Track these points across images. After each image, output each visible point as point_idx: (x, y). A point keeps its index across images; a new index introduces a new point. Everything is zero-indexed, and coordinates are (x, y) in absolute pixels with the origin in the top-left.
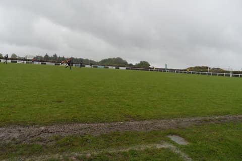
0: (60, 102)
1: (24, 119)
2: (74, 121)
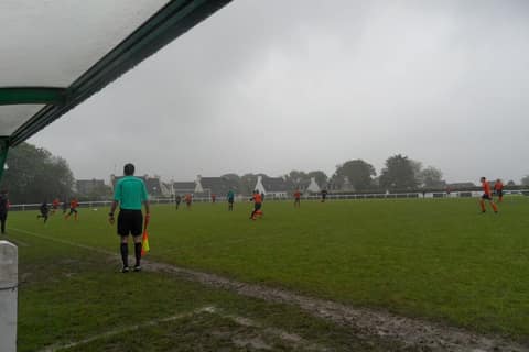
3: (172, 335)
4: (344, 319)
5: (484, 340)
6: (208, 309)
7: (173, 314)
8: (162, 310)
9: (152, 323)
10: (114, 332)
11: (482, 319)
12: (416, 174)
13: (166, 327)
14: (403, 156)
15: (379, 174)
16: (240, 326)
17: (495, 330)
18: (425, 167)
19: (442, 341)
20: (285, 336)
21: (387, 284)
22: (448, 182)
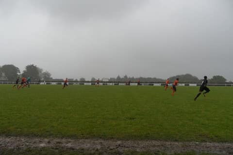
0: (133, 119)
1: (104, 133)
2: (147, 137)
5: (45, 140)
11: (47, 131)
12: (40, 73)
14: (34, 65)
15: (22, 72)
17: (51, 135)
18: (44, 71)
22: (54, 78)
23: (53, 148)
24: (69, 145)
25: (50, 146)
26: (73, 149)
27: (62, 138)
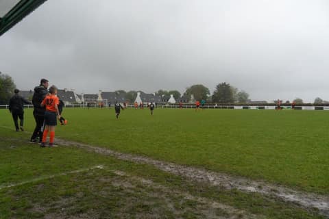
3: (76, 180)
4: (179, 173)
5: (254, 183)
6: (98, 167)
7: (77, 169)
8: (70, 167)
9: (63, 174)
10: (40, 178)
11: (255, 173)
12: (234, 95)
13: (72, 176)
14: (227, 84)
15: (212, 94)
16: (117, 175)
17: (261, 178)
18: (239, 91)
19: (232, 184)
20: (144, 181)
21: (207, 154)
23: (267, 197)
24: (291, 197)
25: (261, 192)
26: (298, 205)
27: (279, 184)
